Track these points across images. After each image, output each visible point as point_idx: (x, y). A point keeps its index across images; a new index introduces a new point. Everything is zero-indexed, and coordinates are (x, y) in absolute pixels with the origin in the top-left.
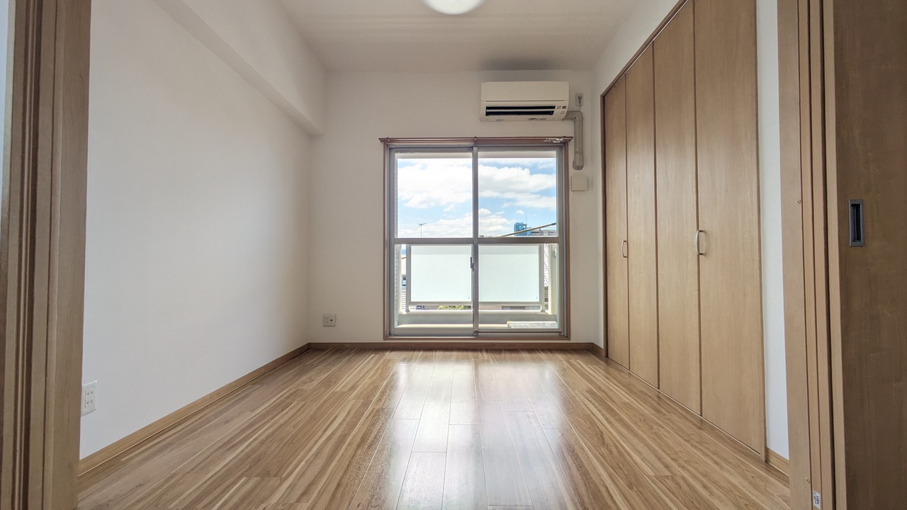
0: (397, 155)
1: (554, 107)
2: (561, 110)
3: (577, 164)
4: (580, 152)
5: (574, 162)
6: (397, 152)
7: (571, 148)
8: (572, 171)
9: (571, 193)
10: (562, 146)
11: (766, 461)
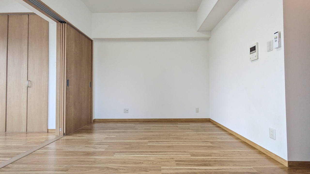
11: (48, 132)
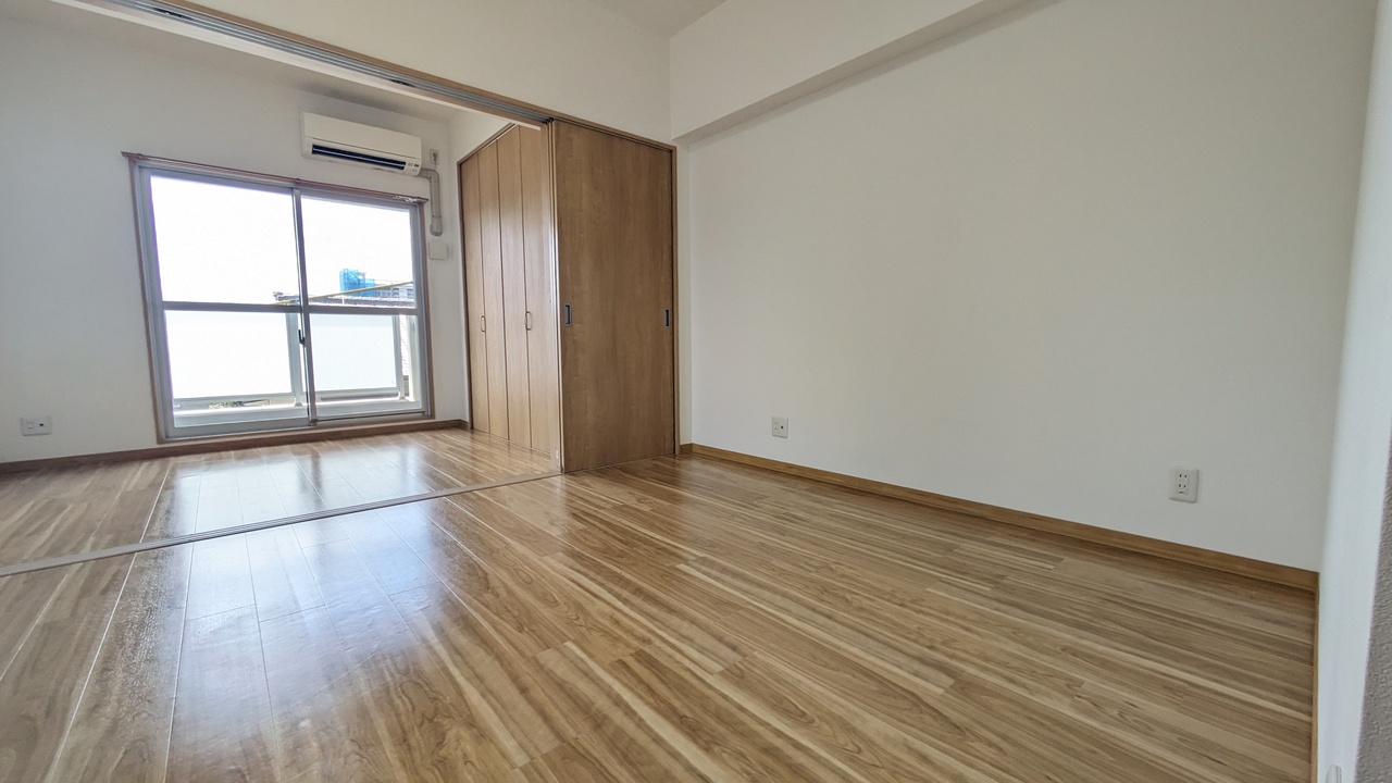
0: (152, 177)
1: (404, 163)
2: (413, 166)
3: (435, 230)
4: (438, 216)
5: (431, 226)
7: (427, 209)
8: (429, 236)
9: (429, 261)
10: (417, 206)
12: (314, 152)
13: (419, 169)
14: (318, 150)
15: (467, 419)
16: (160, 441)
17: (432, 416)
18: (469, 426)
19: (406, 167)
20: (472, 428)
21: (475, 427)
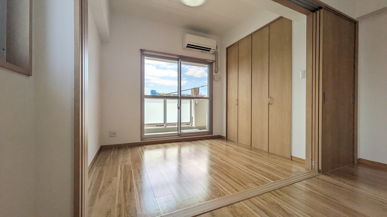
0: (145, 57)
1: (211, 49)
2: (213, 50)
3: (216, 71)
4: (217, 67)
6: (146, 56)
7: (214, 65)
8: (214, 73)
9: (214, 81)
10: (210, 64)
11: (291, 159)
12: (187, 47)
13: (214, 51)
14: (189, 46)
15: (225, 135)
16: (141, 140)
17: (212, 134)
18: (226, 138)
19: (211, 50)
20: (227, 139)
21: (228, 138)
